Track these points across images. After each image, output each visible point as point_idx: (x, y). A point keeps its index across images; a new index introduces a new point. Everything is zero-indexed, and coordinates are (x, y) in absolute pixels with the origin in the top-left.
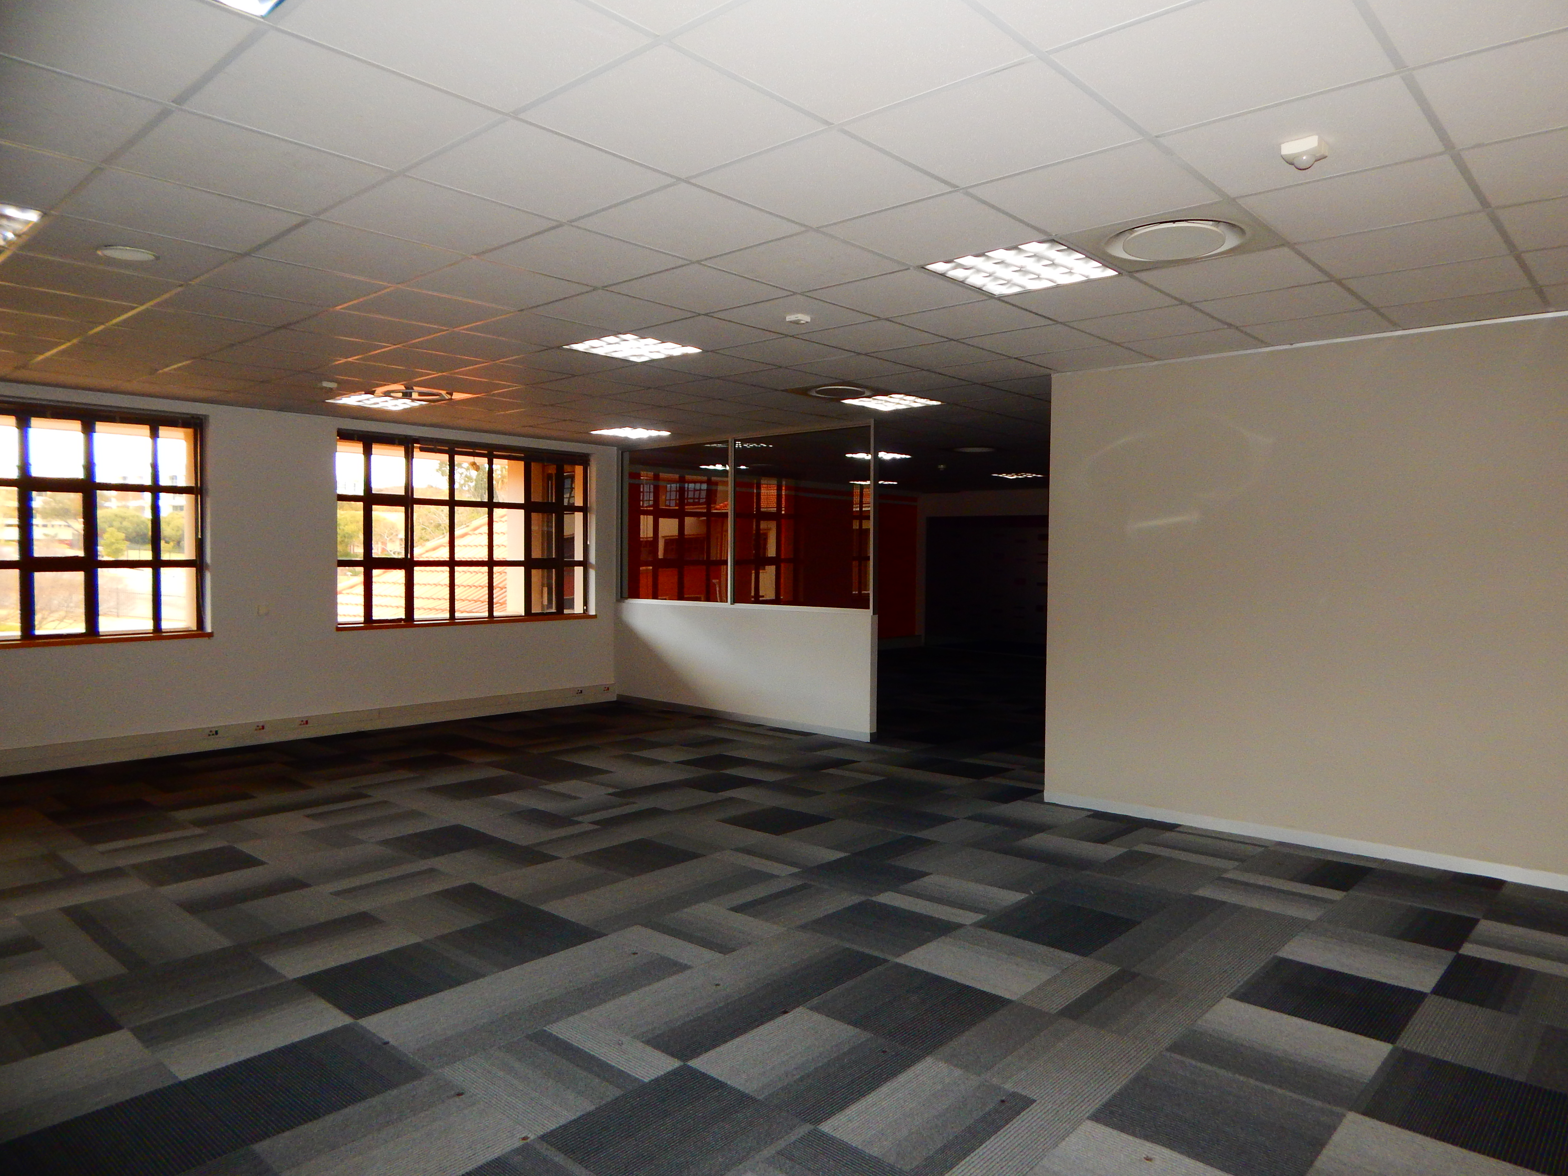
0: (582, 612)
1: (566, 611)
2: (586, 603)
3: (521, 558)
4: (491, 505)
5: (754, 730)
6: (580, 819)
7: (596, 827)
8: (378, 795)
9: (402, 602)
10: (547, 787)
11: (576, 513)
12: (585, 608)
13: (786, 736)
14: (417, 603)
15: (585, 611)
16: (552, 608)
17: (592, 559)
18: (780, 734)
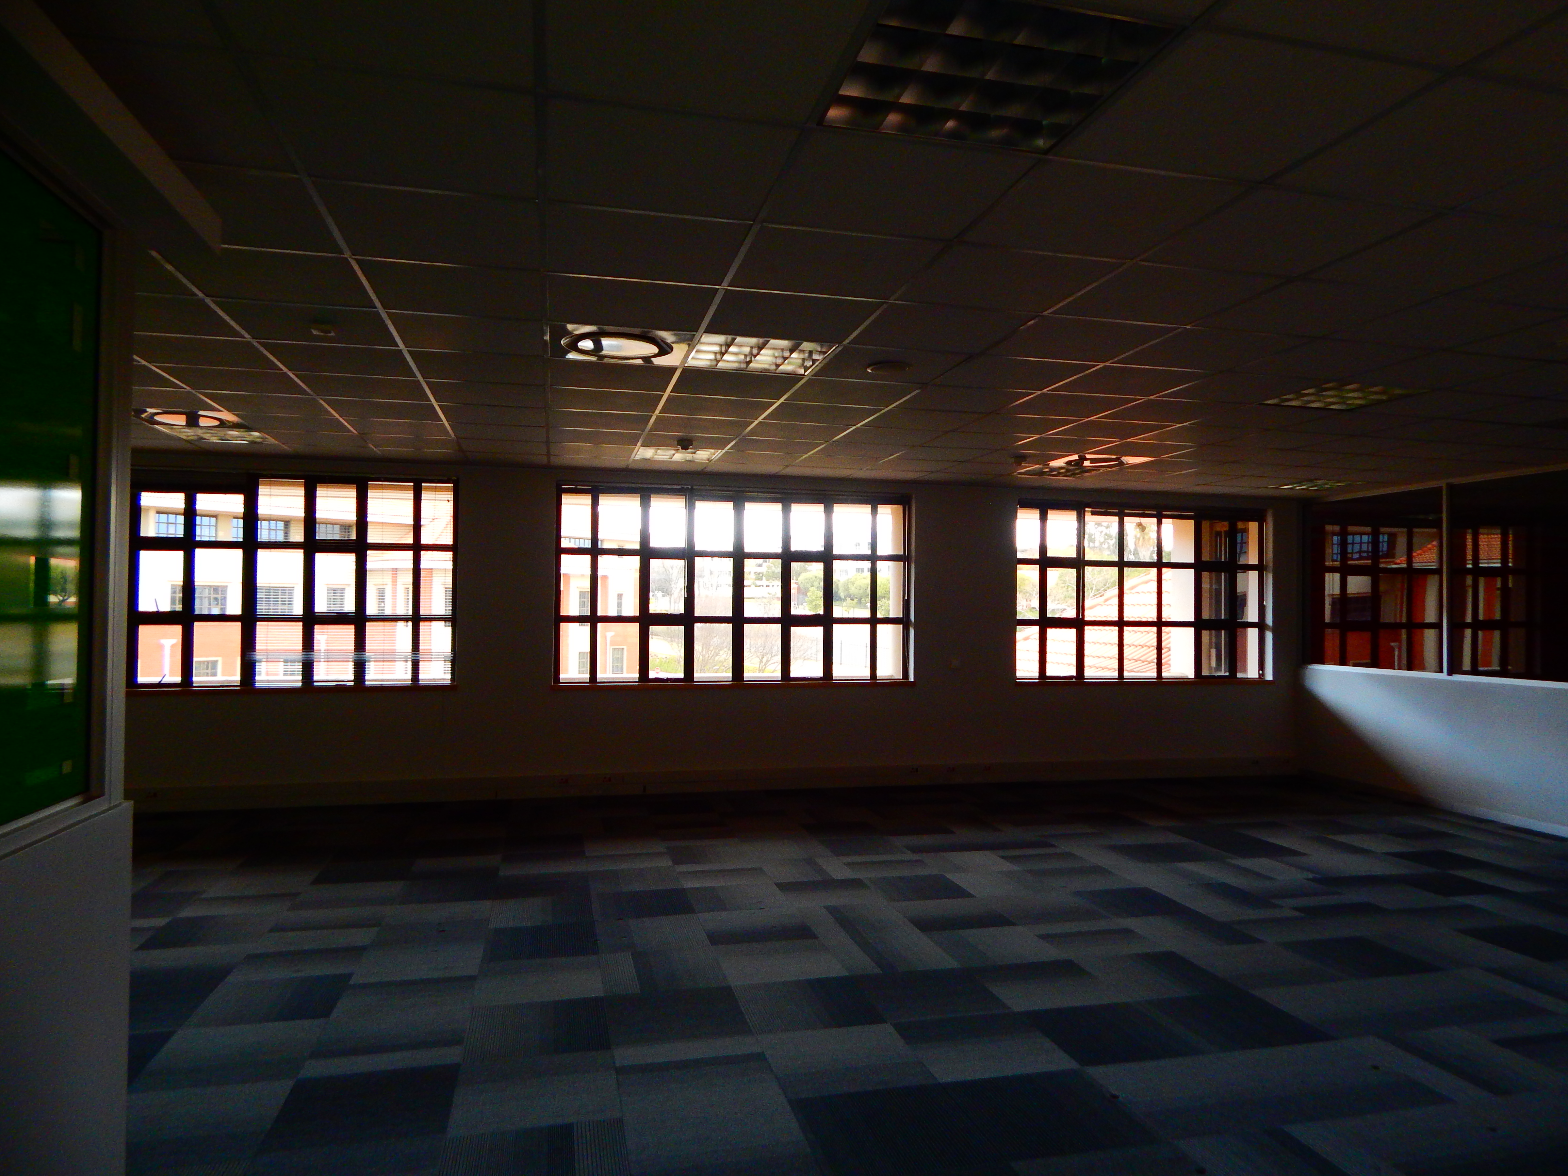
0: (1257, 677)
1: (1239, 675)
2: (1262, 666)
3: (1192, 618)
4: (1160, 565)
5: (1483, 826)
6: (1280, 902)
7: (1297, 914)
8: (1064, 847)
9: (1073, 660)
10: (1234, 862)
11: (1250, 572)
12: (1261, 672)
13: (1530, 837)
14: (1087, 661)
15: (1262, 676)
16: (1221, 671)
17: (1269, 620)
18: (1522, 836)
